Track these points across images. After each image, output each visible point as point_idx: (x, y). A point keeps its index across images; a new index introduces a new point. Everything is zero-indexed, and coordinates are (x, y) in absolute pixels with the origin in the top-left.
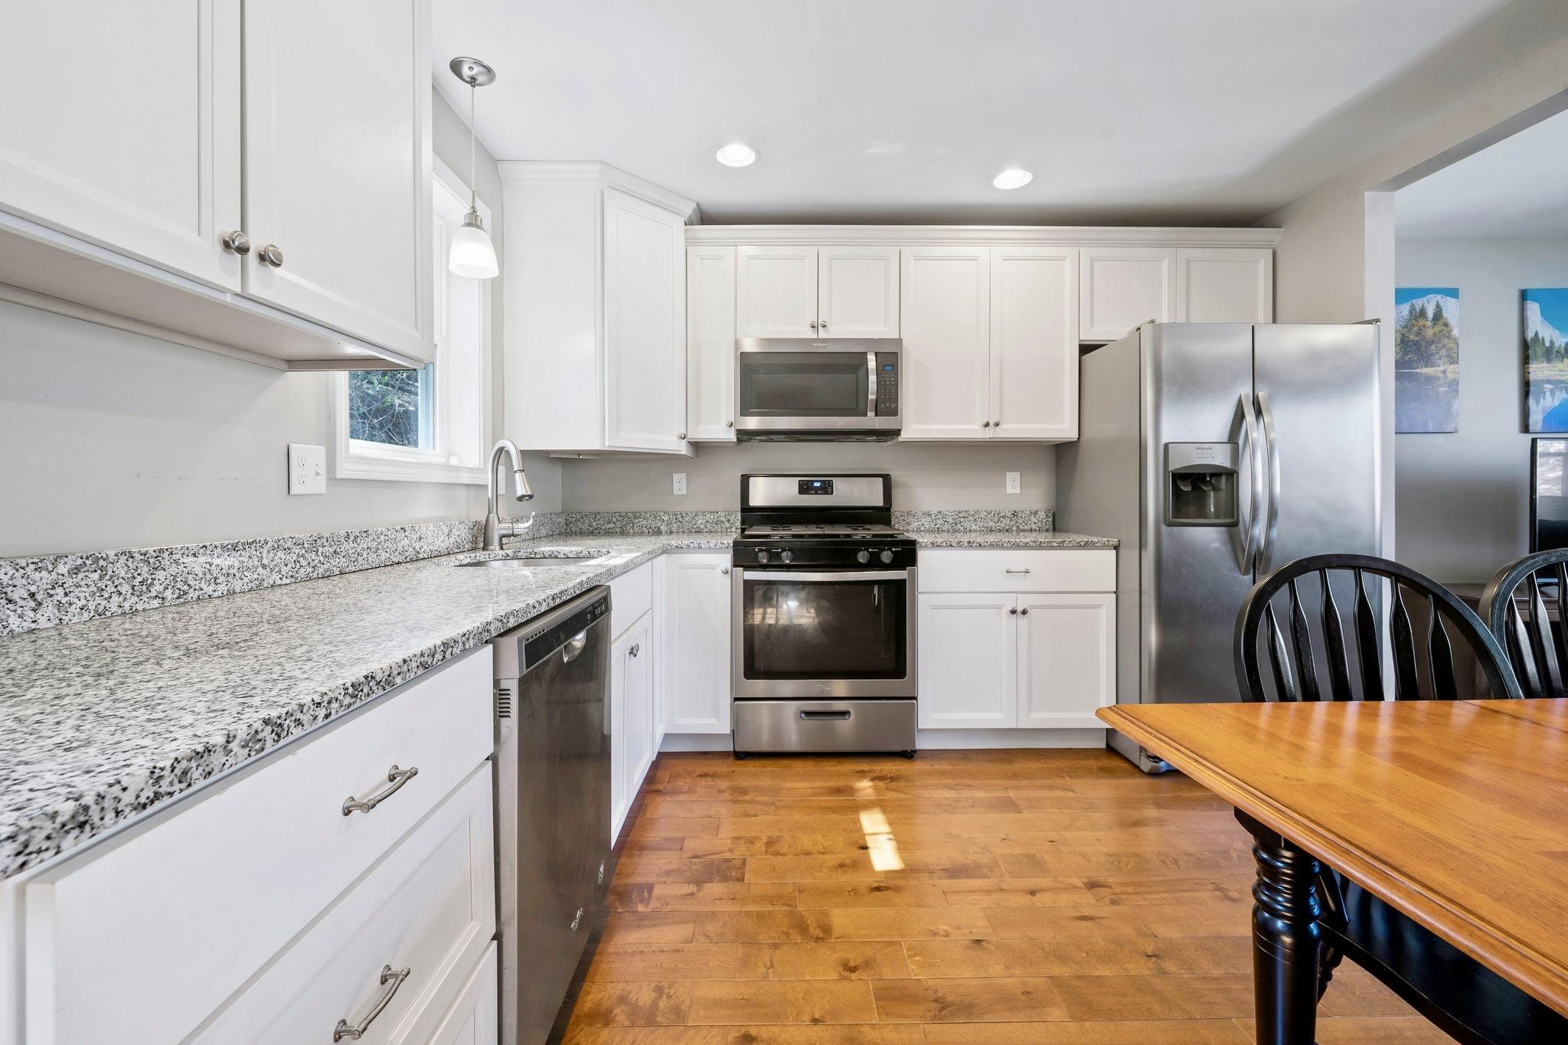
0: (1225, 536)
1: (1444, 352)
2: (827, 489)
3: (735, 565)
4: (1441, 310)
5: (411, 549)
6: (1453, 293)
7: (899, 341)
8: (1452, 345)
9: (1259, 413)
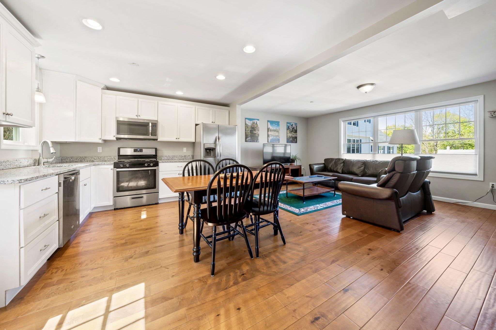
0: (214, 159)
2: (141, 151)
3: (114, 167)
4: (257, 123)
5: (18, 165)
6: (258, 120)
7: (157, 121)
8: (258, 128)
9: (219, 139)
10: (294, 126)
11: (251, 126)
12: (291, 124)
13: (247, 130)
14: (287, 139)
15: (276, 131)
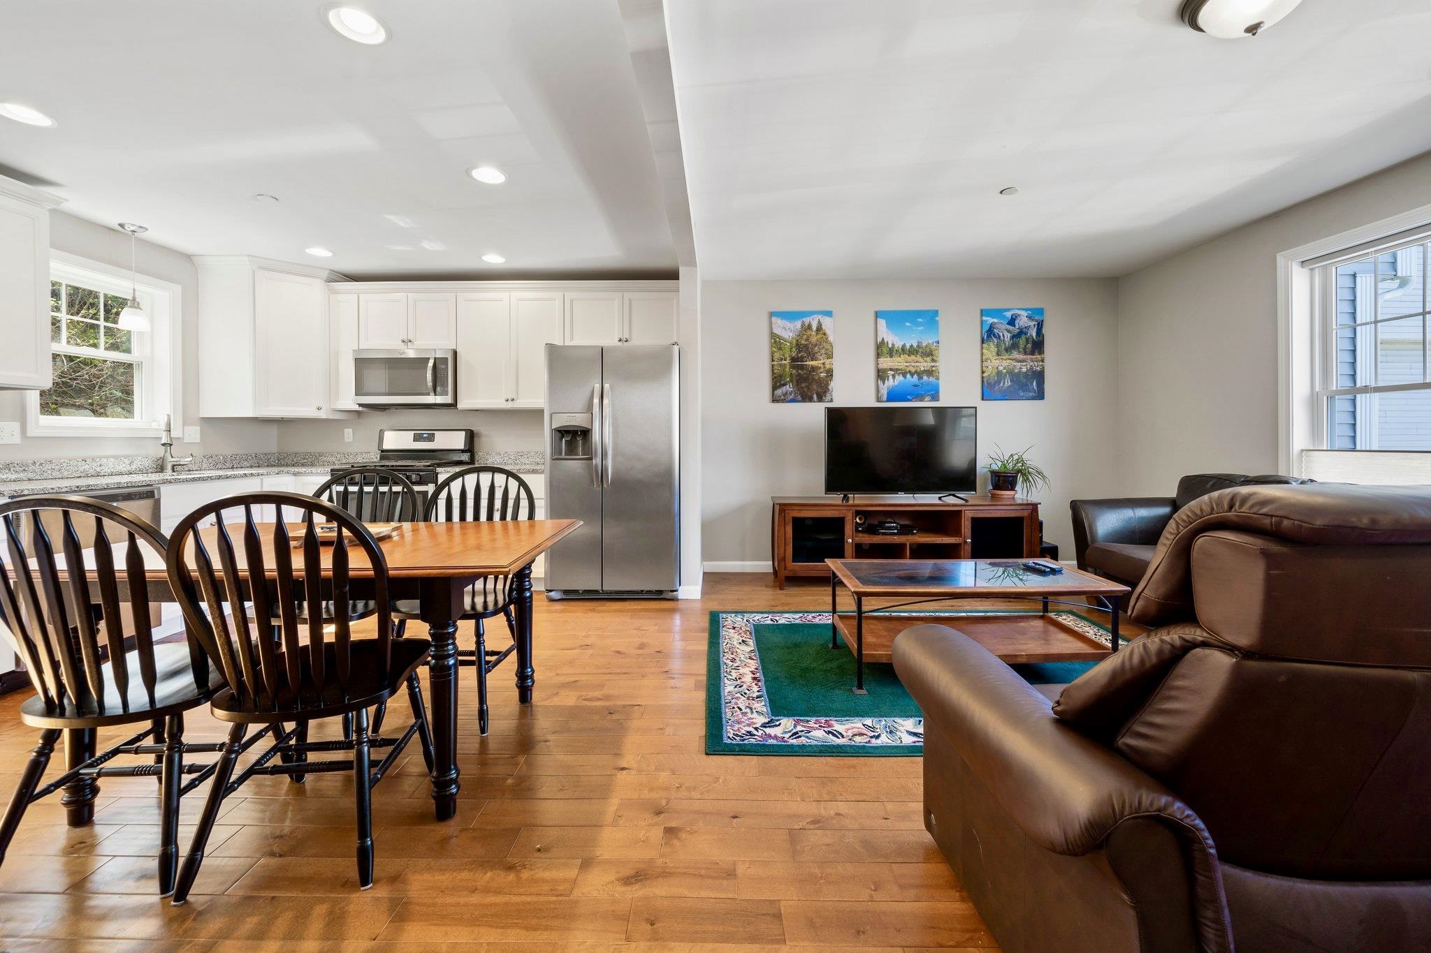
0: (585, 466)
1: (823, 351)
2: (431, 438)
4: (821, 325)
6: (829, 314)
7: (454, 351)
8: (829, 347)
9: (602, 396)
10: (1023, 321)
11: (794, 341)
12: (1009, 314)
13: (777, 355)
14: (983, 381)
15: (917, 352)
